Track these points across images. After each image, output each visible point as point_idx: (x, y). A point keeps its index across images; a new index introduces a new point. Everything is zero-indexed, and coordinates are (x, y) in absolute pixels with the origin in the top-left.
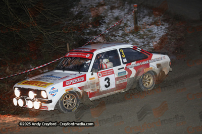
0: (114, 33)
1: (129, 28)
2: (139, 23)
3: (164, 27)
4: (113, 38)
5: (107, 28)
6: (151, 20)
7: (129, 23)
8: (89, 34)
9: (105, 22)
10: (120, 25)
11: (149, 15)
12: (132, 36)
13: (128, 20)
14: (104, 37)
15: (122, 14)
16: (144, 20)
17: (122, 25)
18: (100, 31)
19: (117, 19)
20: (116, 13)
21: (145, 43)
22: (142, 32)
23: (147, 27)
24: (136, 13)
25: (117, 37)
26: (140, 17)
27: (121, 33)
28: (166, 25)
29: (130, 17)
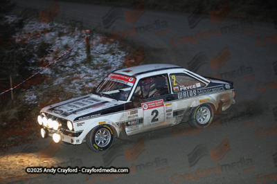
0: (63, 63)
1: (80, 57)
2: (91, 51)
3: (120, 57)
4: (62, 69)
5: (55, 58)
6: (105, 48)
7: (80, 51)
8: (34, 64)
9: (52, 51)
10: (70, 53)
11: (104, 42)
12: (84, 67)
13: (79, 49)
14: (51, 68)
15: (72, 41)
16: (98, 48)
17: (72, 54)
18: (47, 61)
19: (66, 47)
20: (65, 40)
21: (100, 74)
22: (95, 62)
23: (102, 56)
24: (88, 40)
25: (67, 68)
26: (93, 45)
27: (71, 63)
28: (123, 54)
29: (81, 44)
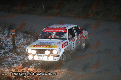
1: (9, 48)
2: (16, 43)
6: (25, 41)
7: (9, 43)
10: (2, 45)
11: (24, 38)
12: (11, 54)
15: (4, 37)
16: (20, 41)
17: (4, 45)
21: (22, 58)
22: (18, 50)
23: (23, 46)
24: (13, 36)
26: (17, 39)
27: (3, 51)
29: (9, 39)
